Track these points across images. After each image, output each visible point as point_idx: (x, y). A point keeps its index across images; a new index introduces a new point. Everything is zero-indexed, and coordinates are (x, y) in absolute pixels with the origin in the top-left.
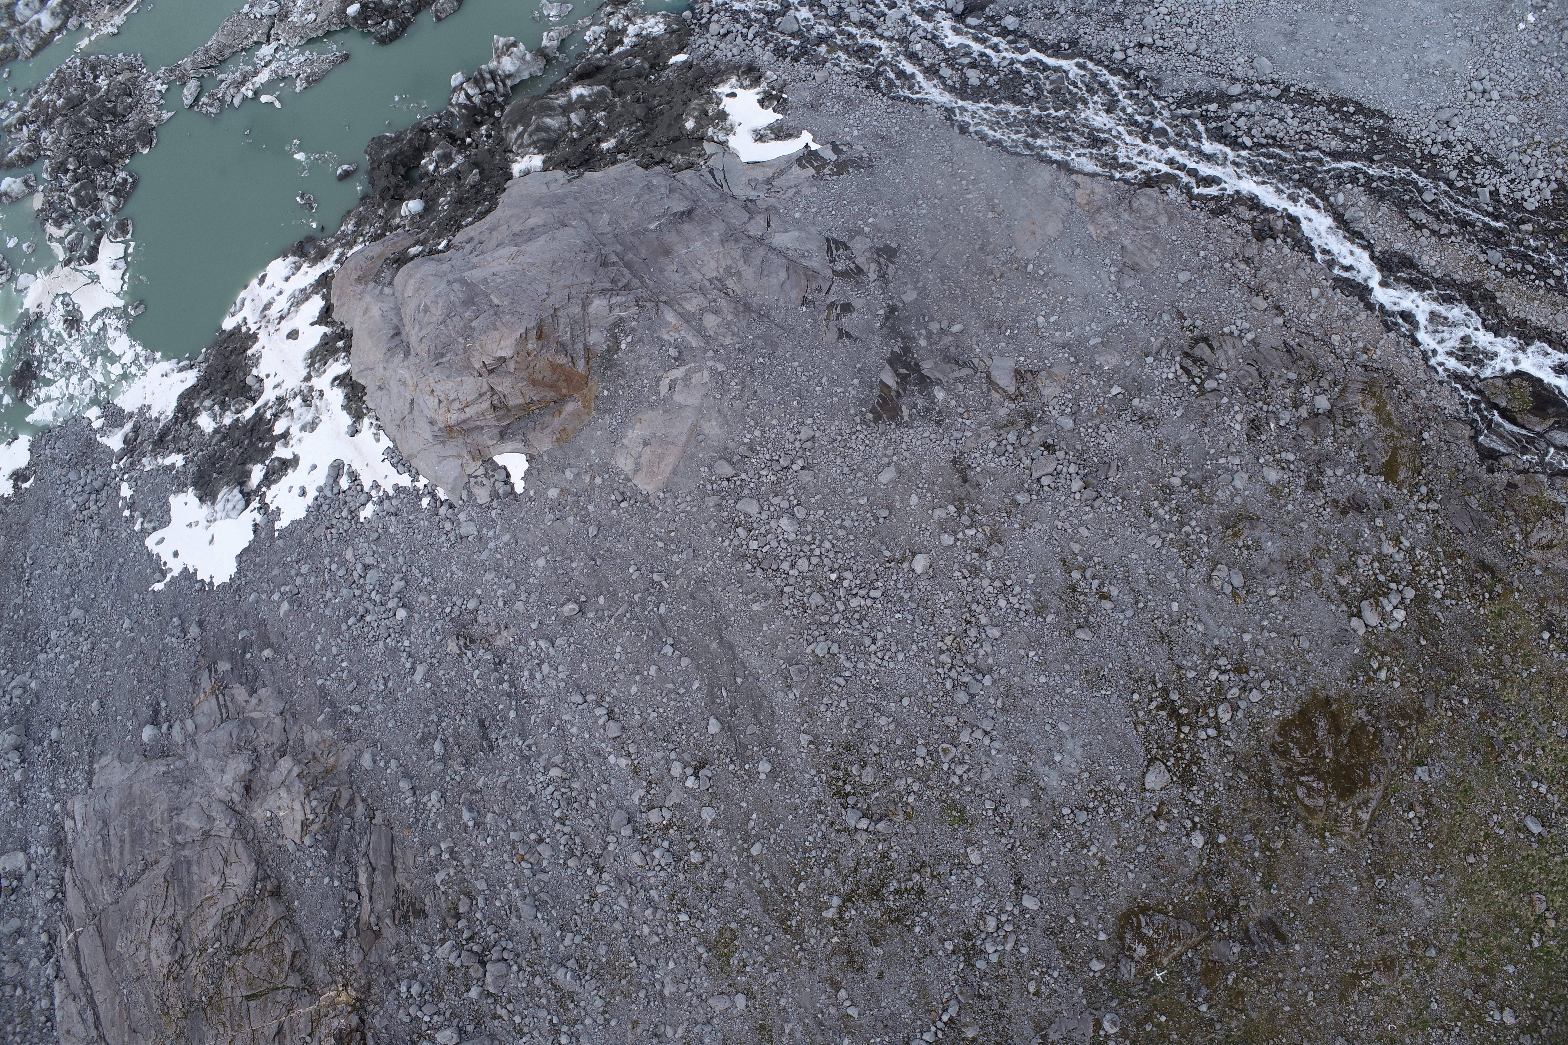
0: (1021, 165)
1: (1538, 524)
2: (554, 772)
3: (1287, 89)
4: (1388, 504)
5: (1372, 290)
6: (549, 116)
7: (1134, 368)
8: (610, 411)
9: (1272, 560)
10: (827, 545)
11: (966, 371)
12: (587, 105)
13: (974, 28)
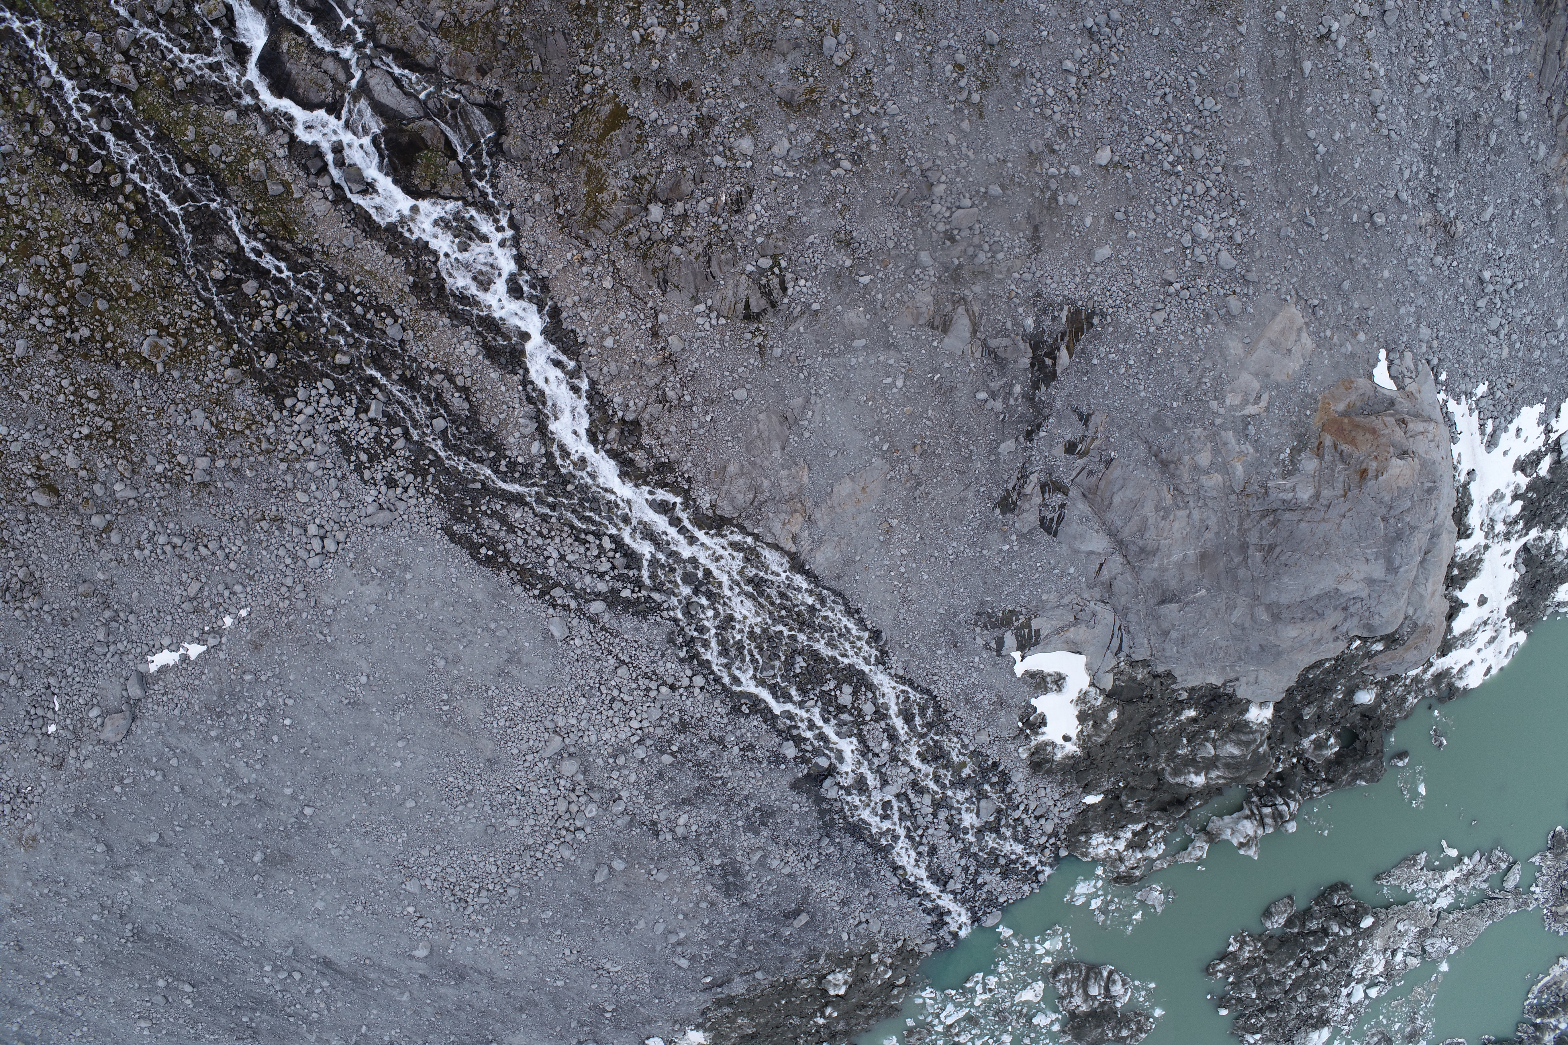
0: (838, 577)
1: (478, 17)
2: (1424, 78)
3: (542, 594)
4: (636, 82)
5: (544, 332)
6: (1233, 757)
7: (834, 302)
8: (1307, 395)
9: (784, 55)
10: (1175, 200)
11: (993, 343)
12: (1192, 763)
13: (825, 755)
